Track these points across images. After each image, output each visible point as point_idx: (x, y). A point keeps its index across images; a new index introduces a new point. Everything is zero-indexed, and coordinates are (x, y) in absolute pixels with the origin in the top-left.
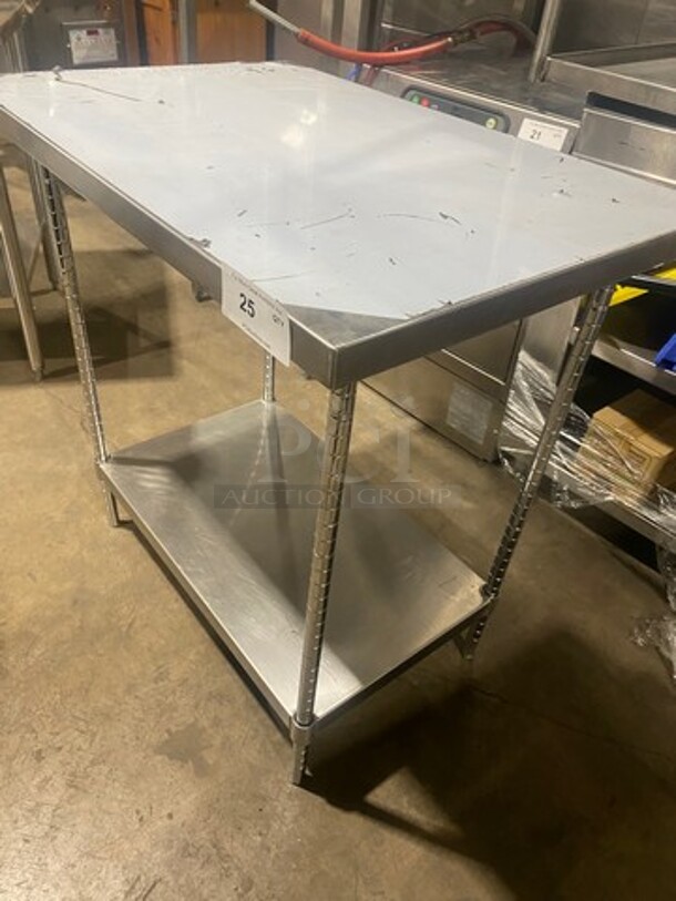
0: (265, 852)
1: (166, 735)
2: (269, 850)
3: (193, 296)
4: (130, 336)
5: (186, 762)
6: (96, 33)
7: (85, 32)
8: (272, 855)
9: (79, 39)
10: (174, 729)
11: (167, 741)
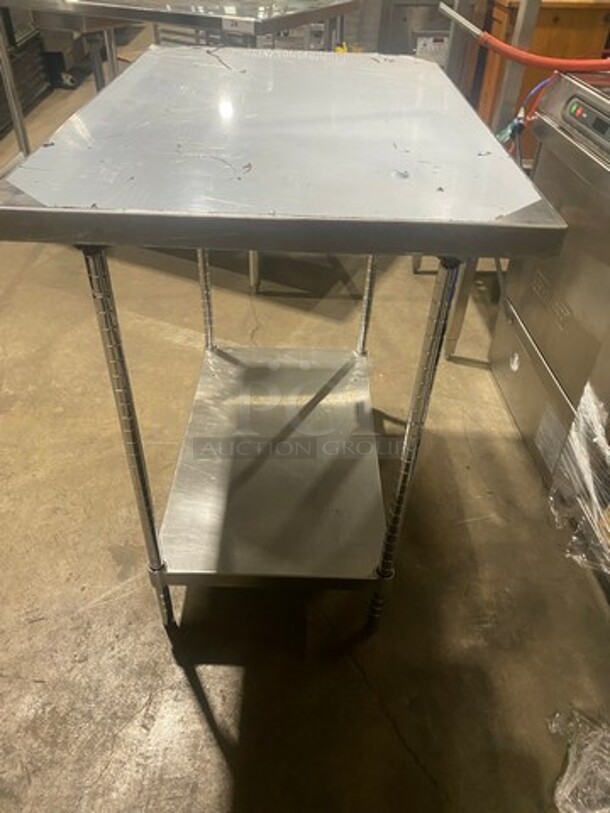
0: (109, 649)
1: (122, 545)
2: (113, 649)
3: (411, 269)
4: (340, 283)
5: (118, 565)
6: (442, 41)
7: (431, 40)
8: (112, 653)
9: (425, 45)
10: (131, 543)
11: (121, 547)
